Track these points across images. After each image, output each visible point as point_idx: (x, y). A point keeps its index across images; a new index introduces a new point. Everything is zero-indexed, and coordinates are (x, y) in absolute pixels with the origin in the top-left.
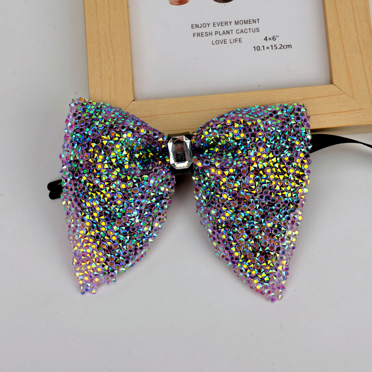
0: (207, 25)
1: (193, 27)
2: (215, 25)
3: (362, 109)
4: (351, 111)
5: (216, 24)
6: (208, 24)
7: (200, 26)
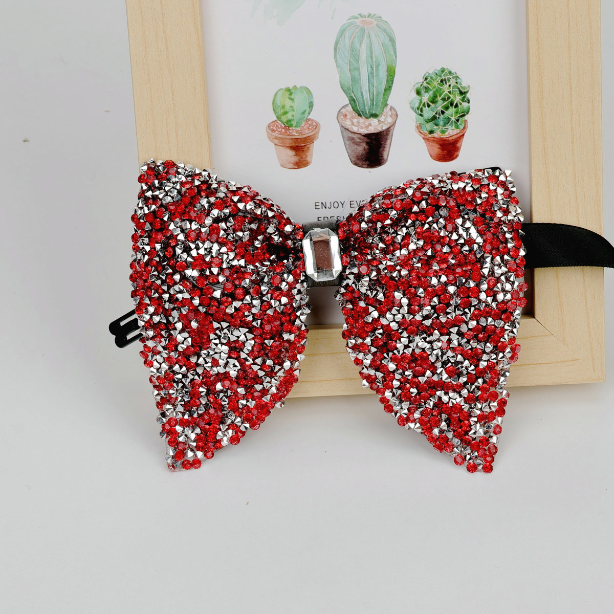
0: (340, 205)
1: (317, 207)
2: (352, 206)
3: (576, 360)
4: (559, 362)
5: (355, 203)
6: (342, 203)
7: (328, 205)
